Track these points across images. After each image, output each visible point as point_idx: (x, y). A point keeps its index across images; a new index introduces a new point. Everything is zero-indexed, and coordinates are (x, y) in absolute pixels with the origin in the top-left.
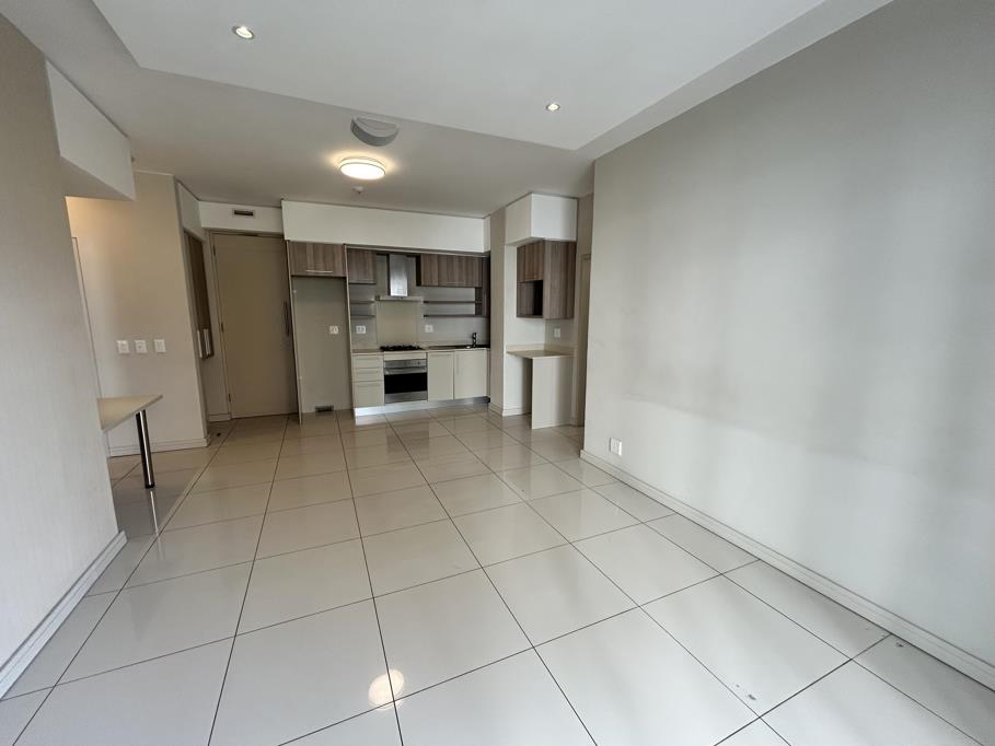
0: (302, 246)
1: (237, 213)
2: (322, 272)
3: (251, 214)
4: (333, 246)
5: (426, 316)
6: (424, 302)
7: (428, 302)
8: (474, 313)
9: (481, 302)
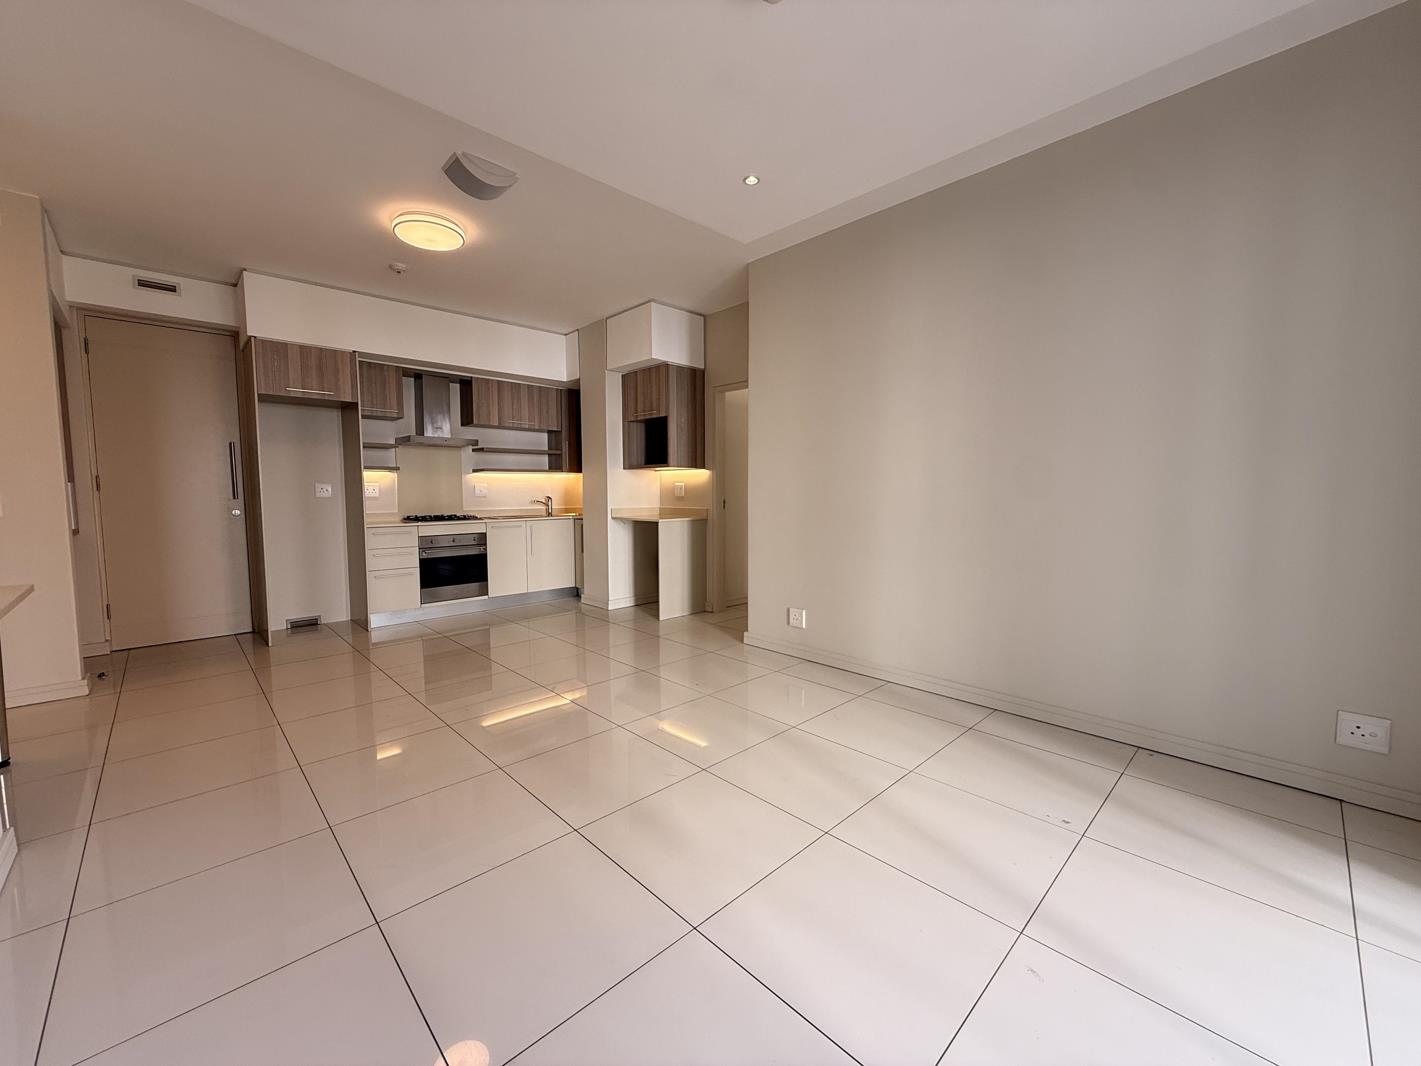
0: (279, 349)
1: (142, 284)
2: (314, 393)
3: (172, 289)
4: (334, 353)
5: (475, 471)
6: (473, 450)
7: (482, 450)
8: (547, 468)
9: (559, 452)
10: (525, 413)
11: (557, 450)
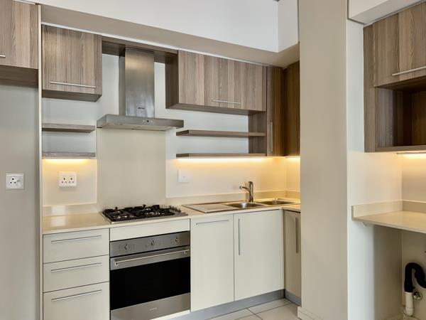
5: (179, 156)
6: (178, 134)
7: (186, 133)
8: (248, 152)
9: (262, 134)
10: (231, 91)
11: (259, 131)
